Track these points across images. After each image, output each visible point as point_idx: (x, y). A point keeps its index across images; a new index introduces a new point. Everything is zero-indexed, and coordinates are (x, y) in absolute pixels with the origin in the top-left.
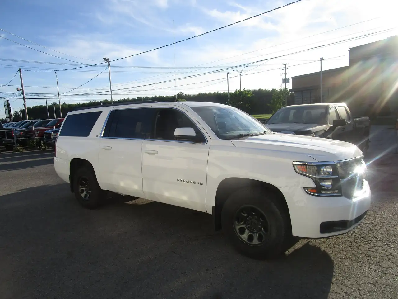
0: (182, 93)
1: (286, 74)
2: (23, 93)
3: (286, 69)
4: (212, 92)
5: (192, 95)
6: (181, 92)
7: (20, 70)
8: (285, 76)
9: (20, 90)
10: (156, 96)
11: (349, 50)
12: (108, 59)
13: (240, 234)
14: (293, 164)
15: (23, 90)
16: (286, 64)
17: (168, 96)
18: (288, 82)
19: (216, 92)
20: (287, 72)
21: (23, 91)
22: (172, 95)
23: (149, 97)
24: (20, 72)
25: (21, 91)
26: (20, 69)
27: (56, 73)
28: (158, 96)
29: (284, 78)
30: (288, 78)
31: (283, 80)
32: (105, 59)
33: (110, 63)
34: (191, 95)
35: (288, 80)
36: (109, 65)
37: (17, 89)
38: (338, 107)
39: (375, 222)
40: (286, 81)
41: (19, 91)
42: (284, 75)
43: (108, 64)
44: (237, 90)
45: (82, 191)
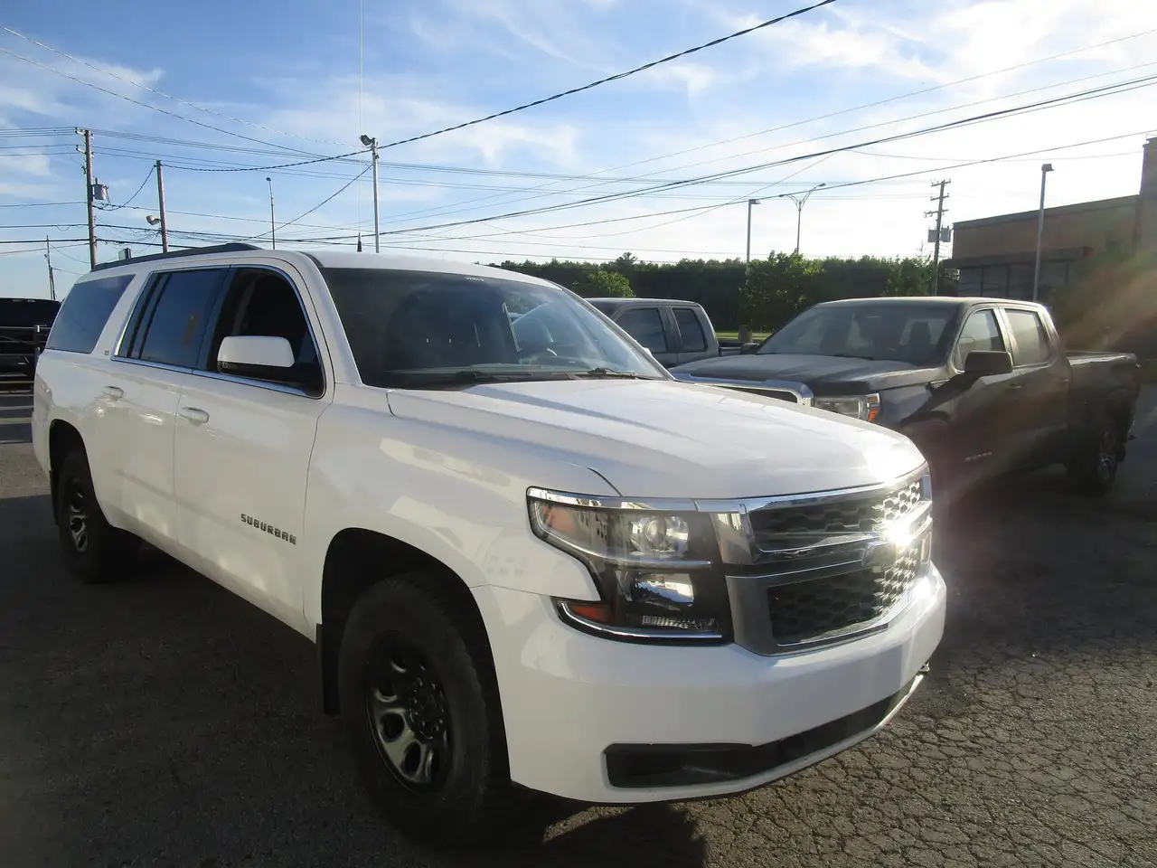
0: (631, 257)
1: (940, 212)
2: (162, 231)
3: (942, 198)
4: (722, 260)
5: (660, 265)
6: (629, 254)
7: (159, 165)
8: (939, 220)
9: (157, 220)
10: (555, 263)
11: (1145, 146)
12: (374, 139)
13: (384, 738)
14: (530, 500)
15: (162, 221)
16: (943, 184)
17: (589, 264)
18: (946, 240)
19: (733, 258)
20: (944, 208)
21: (163, 224)
22: (603, 262)
23: (535, 264)
24: (159, 170)
25: (158, 226)
26: (158, 162)
27: (268, 179)
28: (561, 261)
29: (933, 227)
30: (945, 227)
31: (930, 231)
32: (364, 139)
33: (378, 152)
34: (657, 265)
35: (947, 231)
36: (376, 157)
37: (148, 218)
38: (1003, 311)
39: (988, 737)
40: (936, 236)
41: (151, 222)
42: (936, 216)
43: (374, 154)
44: (772, 253)
45: (77, 526)
